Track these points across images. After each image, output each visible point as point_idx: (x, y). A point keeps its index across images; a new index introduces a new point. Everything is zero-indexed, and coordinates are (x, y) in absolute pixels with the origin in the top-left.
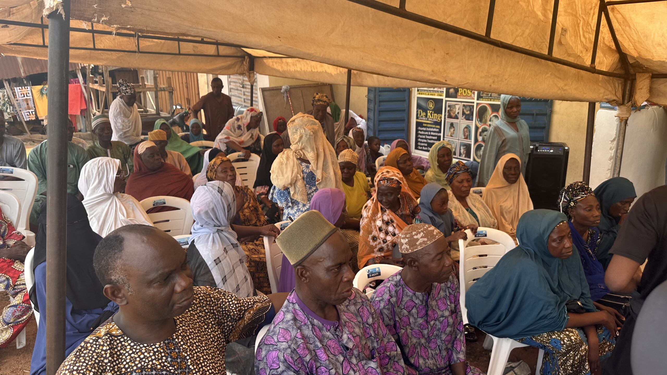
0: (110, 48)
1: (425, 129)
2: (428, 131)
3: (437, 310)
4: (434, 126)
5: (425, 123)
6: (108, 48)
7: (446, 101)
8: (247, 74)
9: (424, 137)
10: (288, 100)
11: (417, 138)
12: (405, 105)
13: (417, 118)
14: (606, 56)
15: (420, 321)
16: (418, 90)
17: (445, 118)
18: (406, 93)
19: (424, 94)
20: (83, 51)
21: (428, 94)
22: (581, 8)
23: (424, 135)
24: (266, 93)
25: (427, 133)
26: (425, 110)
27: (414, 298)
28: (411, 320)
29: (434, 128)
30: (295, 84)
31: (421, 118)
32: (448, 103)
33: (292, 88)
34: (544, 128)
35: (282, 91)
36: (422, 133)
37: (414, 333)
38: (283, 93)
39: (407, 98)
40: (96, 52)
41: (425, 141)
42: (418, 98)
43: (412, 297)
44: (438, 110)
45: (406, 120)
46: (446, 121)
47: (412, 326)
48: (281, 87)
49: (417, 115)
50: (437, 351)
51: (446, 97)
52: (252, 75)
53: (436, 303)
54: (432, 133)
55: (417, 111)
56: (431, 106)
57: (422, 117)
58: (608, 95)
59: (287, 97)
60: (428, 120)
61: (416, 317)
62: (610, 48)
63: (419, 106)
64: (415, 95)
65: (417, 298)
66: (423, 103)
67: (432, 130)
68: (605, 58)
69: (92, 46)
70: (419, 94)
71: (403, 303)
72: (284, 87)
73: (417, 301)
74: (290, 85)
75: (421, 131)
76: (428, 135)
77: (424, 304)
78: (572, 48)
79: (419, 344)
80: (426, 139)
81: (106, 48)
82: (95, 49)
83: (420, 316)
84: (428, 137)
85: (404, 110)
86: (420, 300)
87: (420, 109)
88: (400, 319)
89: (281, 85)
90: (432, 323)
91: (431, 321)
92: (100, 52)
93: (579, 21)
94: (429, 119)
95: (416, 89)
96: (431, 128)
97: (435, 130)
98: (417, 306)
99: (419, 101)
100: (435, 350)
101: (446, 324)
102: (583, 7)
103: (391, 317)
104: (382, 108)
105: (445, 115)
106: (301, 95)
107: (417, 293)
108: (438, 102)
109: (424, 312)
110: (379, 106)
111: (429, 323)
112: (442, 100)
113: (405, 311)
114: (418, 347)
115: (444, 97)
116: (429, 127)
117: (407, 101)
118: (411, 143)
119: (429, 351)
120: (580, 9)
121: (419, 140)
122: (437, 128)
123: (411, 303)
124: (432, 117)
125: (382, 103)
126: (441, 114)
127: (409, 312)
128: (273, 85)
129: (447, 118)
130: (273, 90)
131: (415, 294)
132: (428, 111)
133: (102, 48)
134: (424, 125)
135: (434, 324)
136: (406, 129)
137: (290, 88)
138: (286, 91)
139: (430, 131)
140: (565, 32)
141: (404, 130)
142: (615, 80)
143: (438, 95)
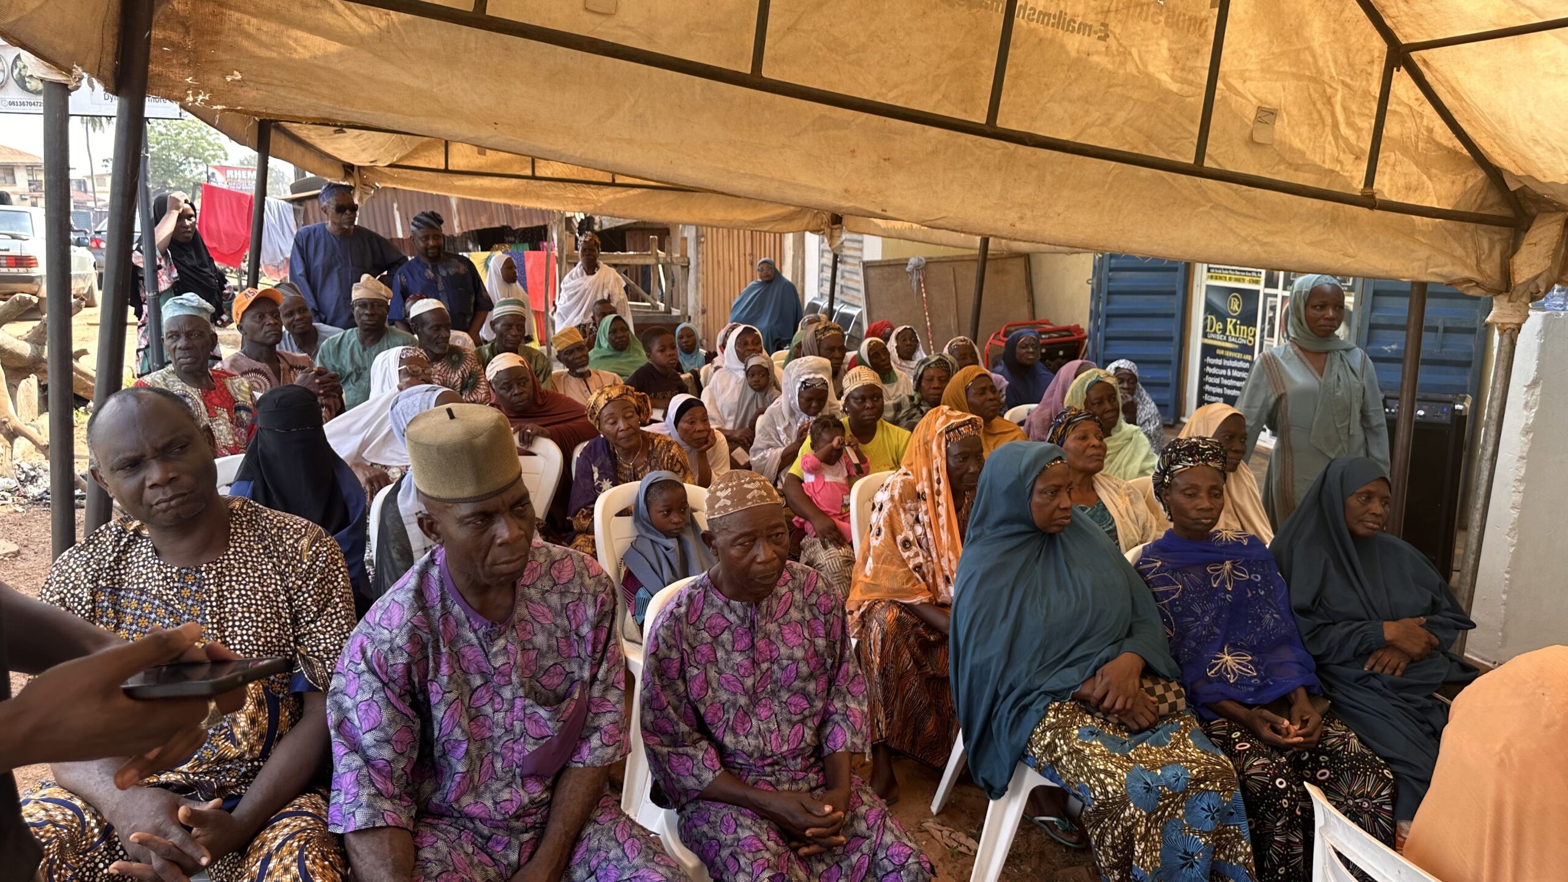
0: (565, 177)
1: (1219, 362)
2: (1226, 368)
3: (780, 644)
4: (1239, 356)
5: (1221, 348)
6: (560, 176)
7: (1266, 296)
8: (828, 231)
9: (1217, 381)
10: (919, 289)
11: (1202, 383)
12: (1173, 304)
13: (1205, 335)
14: (1433, 171)
15: (738, 658)
16: (1209, 270)
17: (1262, 337)
18: (1180, 275)
19: (1221, 278)
20: (514, 181)
21: (1230, 279)
22: (1335, 62)
23: (1217, 376)
24: (872, 273)
25: (1223, 372)
26: (1222, 317)
27: (726, 611)
28: (719, 655)
29: (1239, 360)
30: (941, 255)
31: (1213, 336)
32: (1269, 299)
33: (930, 262)
34: (1468, 364)
35: (908, 269)
36: (1214, 371)
37: (723, 681)
38: (912, 273)
39: (1179, 287)
40: (538, 183)
41: (1219, 390)
42: (1208, 287)
43: (721, 609)
44: (1248, 318)
45: (1177, 339)
46: (1265, 343)
47: (721, 665)
48: (908, 260)
49: (1205, 327)
50: (771, 725)
51: (1266, 286)
52: (836, 233)
53: (778, 630)
54: (1236, 373)
55: (1206, 319)
56: (1235, 306)
57: (1215, 332)
58: (1445, 265)
59: (919, 282)
60: (1227, 341)
61: (729, 648)
62: (1452, 153)
63: (1210, 308)
64: (1202, 279)
65: (733, 610)
66: (1217, 301)
67: (1235, 364)
68: (1425, 177)
69: (529, 172)
70: (1212, 277)
71: (704, 619)
72: (913, 261)
73: (732, 618)
74: (928, 255)
75: (1212, 366)
76: (1227, 377)
77: (747, 625)
78: (1303, 154)
79: (734, 704)
80: (1221, 386)
81: (555, 176)
82: (533, 177)
83: (738, 646)
84: (1225, 382)
85: (1172, 316)
86: (738, 617)
87: (1211, 314)
88: (693, 648)
89: (905, 256)
90: (765, 666)
91: (763, 662)
92: (544, 182)
93: (1329, 91)
94: (1230, 339)
95: (1205, 266)
96: (1233, 359)
97: (1241, 364)
98: (733, 628)
99: (1210, 296)
100: (768, 722)
101: (793, 674)
102: (1342, 59)
103: (673, 642)
104: (1115, 308)
105: (1262, 330)
106: (951, 277)
107: (732, 602)
108: (1249, 297)
109: (747, 640)
110: (1108, 303)
111: (758, 664)
112: (1258, 291)
113: (705, 634)
114: (731, 710)
115: (1261, 287)
116: (1228, 358)
117: (1180, 294)
118: (1188, 395)
119: (754, 722)
120: (1331, 64)
121: (1207, 387)
122: (1246, 361)
123: (719, 620)
124: (1236, 334)
125: (1116, 297)
126: (1255, 326)
127: (716, 638)
128: (891, 257)
129: (1266, 338)
130: (889, 265)
131: (728, 604)
132: (1229, 320)
133: (549, 175)
134: (1219, 352)
135: (768, 669)
136: (1174, 359)
137: (927, 263)
138: (917, 268)
139: (1232, 368)
140: (1272, 117)
141: (1169, 362)
142: (1481, 232)
143: (1250, 282)
